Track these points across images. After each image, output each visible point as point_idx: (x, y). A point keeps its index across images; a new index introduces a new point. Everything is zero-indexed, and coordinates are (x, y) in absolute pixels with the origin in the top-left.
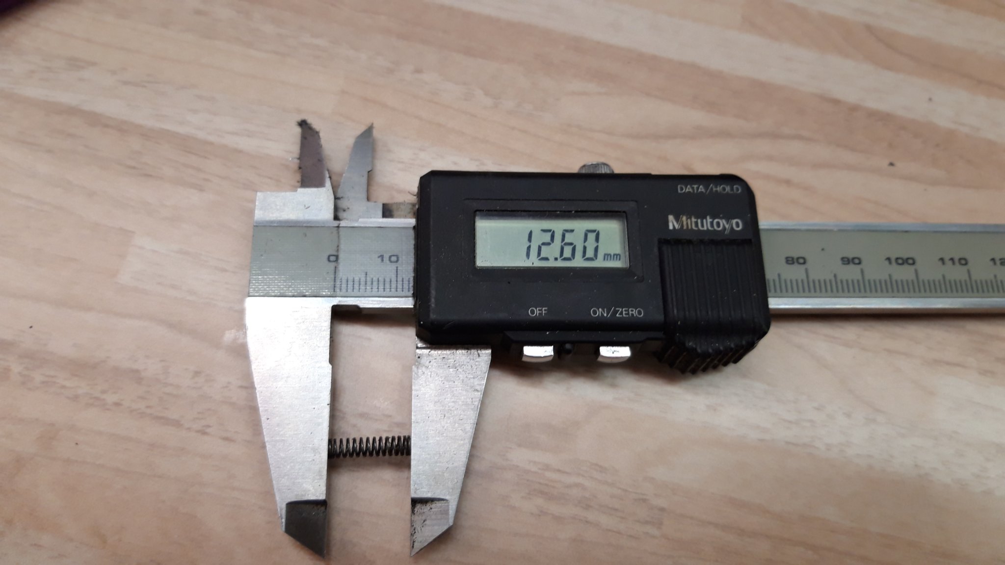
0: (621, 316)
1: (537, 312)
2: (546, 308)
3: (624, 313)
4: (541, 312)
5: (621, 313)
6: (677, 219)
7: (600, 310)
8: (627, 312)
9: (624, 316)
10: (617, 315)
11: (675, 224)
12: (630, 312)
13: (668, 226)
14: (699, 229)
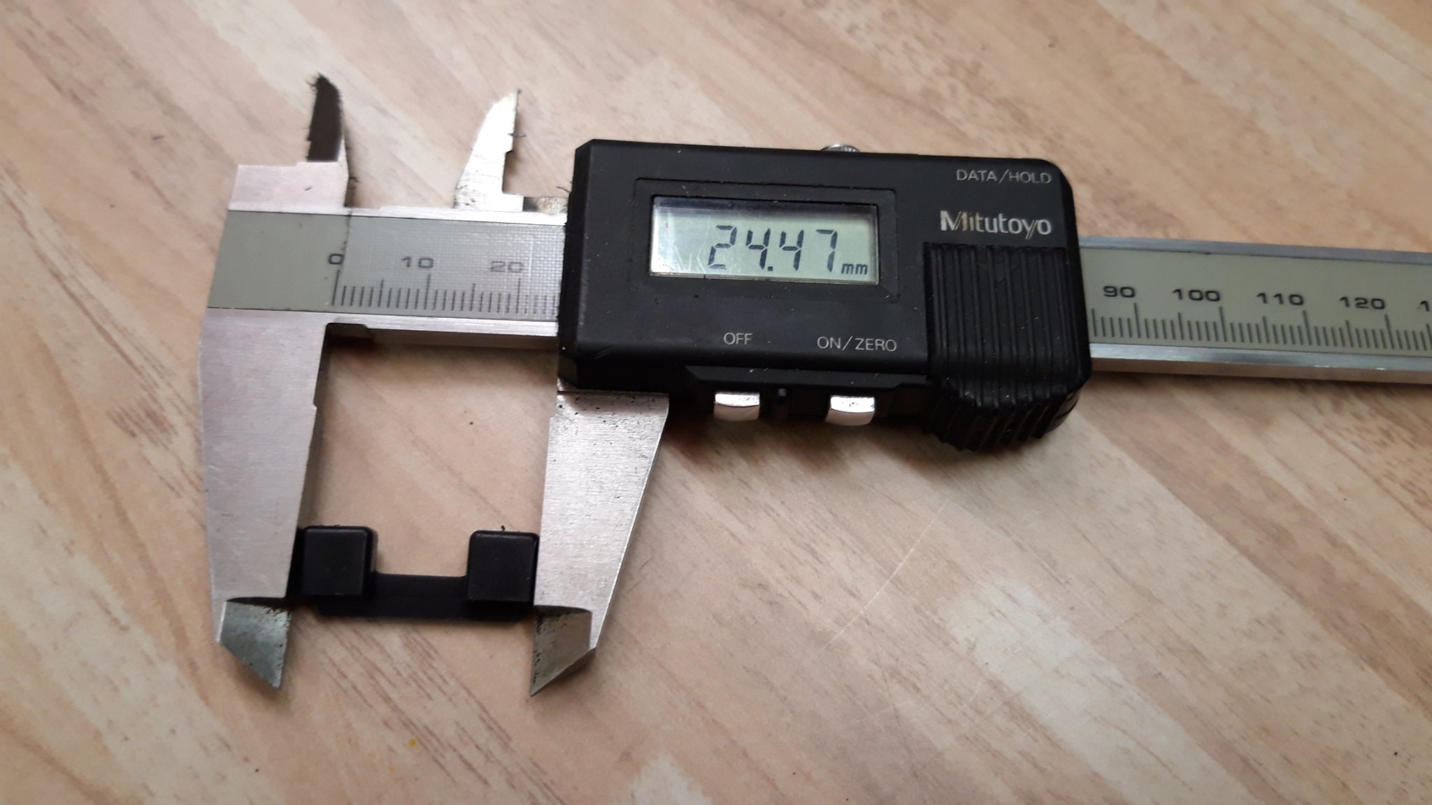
0: (863, 349)
1: (736, 339)
2: (751, 334)
3: (867, 344)
4: (742, 339)
5: (863, 345)
6: (954, 216)
7: (832, 339)
8: (872, 344)
9: (867, 349)
10: (857, 348)
11: (951, 223)
12: (877, 345)
13: (940, 226)
14: (986, 232)
